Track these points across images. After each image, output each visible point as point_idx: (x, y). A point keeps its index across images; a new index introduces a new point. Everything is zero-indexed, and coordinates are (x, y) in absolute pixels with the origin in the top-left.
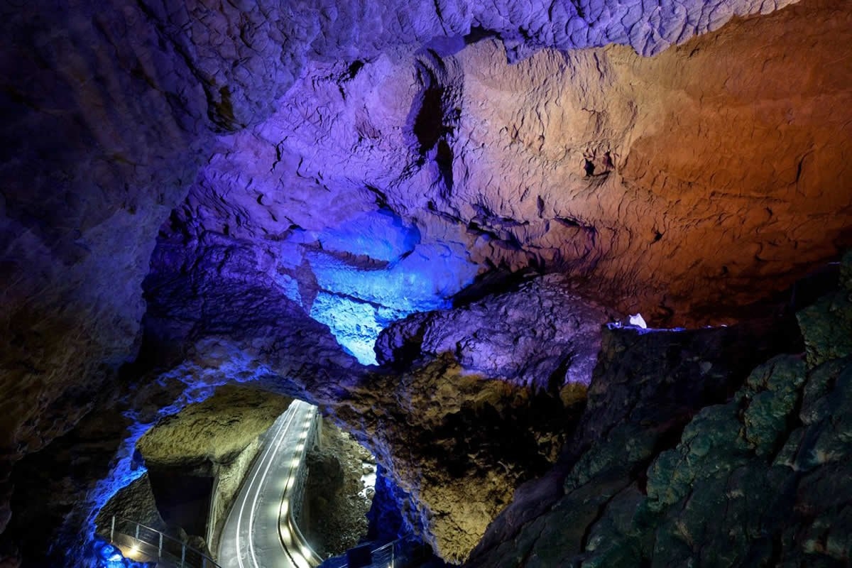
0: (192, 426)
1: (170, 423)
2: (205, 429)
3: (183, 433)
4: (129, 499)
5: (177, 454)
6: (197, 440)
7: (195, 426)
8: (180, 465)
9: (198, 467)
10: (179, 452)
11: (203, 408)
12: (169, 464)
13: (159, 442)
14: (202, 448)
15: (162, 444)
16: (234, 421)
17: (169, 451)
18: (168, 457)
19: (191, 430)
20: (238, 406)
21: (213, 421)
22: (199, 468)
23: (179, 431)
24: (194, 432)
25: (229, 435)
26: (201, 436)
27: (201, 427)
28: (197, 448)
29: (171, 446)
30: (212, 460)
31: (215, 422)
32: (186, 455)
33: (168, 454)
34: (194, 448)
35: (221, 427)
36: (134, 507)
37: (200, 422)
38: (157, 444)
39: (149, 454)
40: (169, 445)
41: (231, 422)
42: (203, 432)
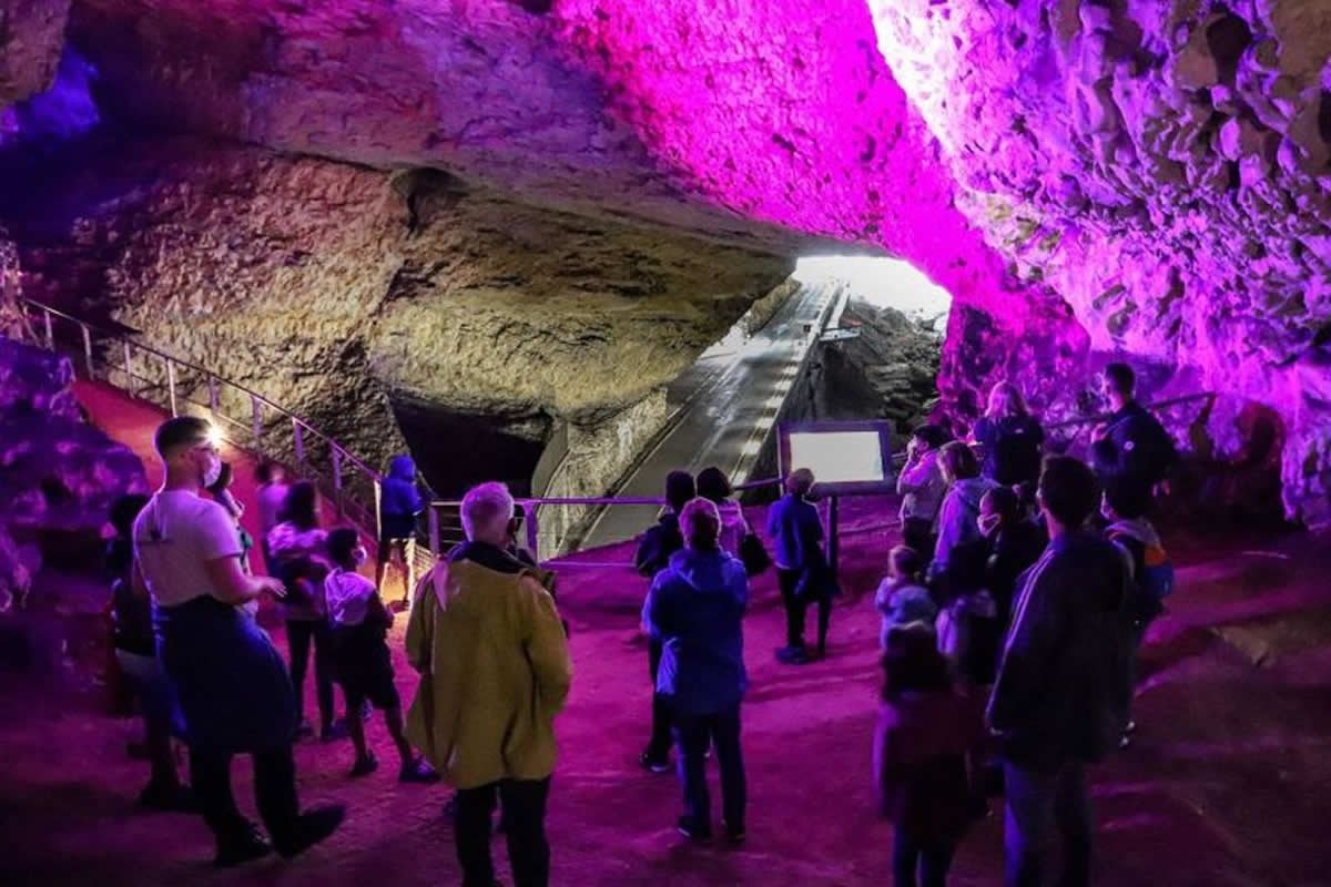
0: (496, 336)
1: (415, 294)
2: (529, 346)
3: (480, 348)
4: (350, 436)
5: (472, 389)
6: (512, 368)
7: (502, 337)
8: (482, 413)
9: (522, 421)
10: (477, 388)
11: (495, 279)
12: (460, 408)
13: (432, 363)
14: (524, 386)
15: (438, 367)
16: (594, 337)
17: (456, 384)
18: (456, 395)
19: (495, 346)
20: (585, 288)
21: (541, 332)
22: (524, 423)
23: (470, 344)
24: (504, 349)
25: (584, 368)
26: (518, 360)
27: (517, 341)
28: (516, 384)
29: (458, 373)
30: (550, 411)
31: (548, 333)
32: (491, 396)
33: (456, 389)
34: (509, 384)
35: (563, 347)
36: (364, 451)
37: (513, 330)
38: (429, 367)
39: (415, 384)
40: (453, 372)
41: (587, 338)
42: (521, 351)
